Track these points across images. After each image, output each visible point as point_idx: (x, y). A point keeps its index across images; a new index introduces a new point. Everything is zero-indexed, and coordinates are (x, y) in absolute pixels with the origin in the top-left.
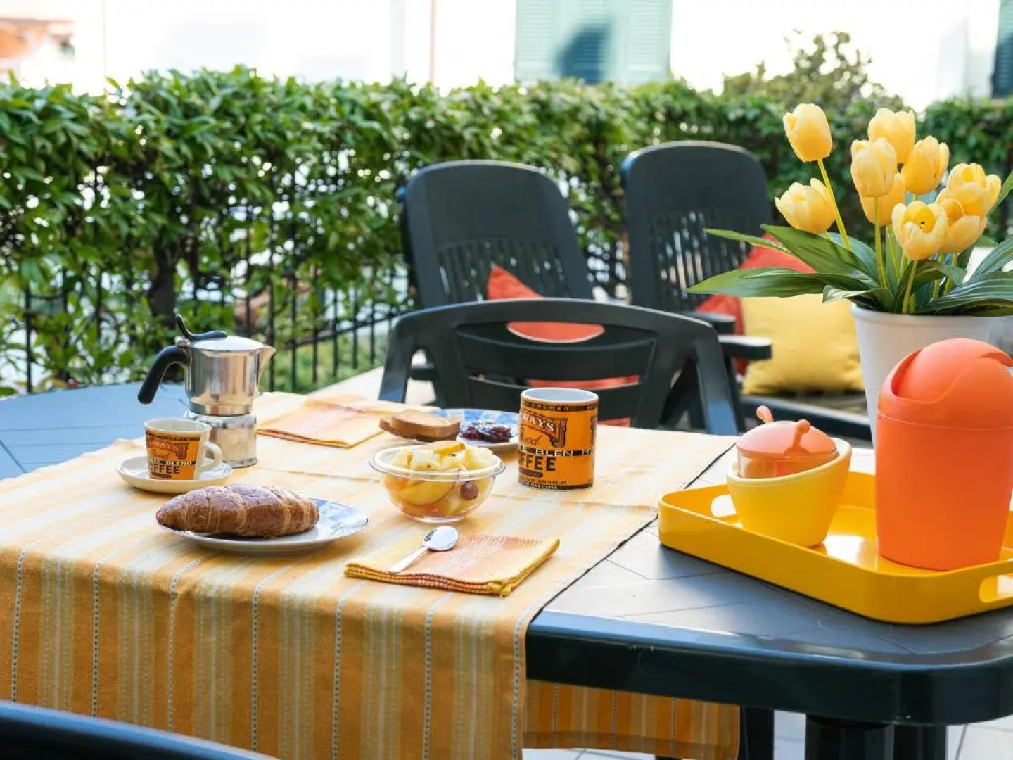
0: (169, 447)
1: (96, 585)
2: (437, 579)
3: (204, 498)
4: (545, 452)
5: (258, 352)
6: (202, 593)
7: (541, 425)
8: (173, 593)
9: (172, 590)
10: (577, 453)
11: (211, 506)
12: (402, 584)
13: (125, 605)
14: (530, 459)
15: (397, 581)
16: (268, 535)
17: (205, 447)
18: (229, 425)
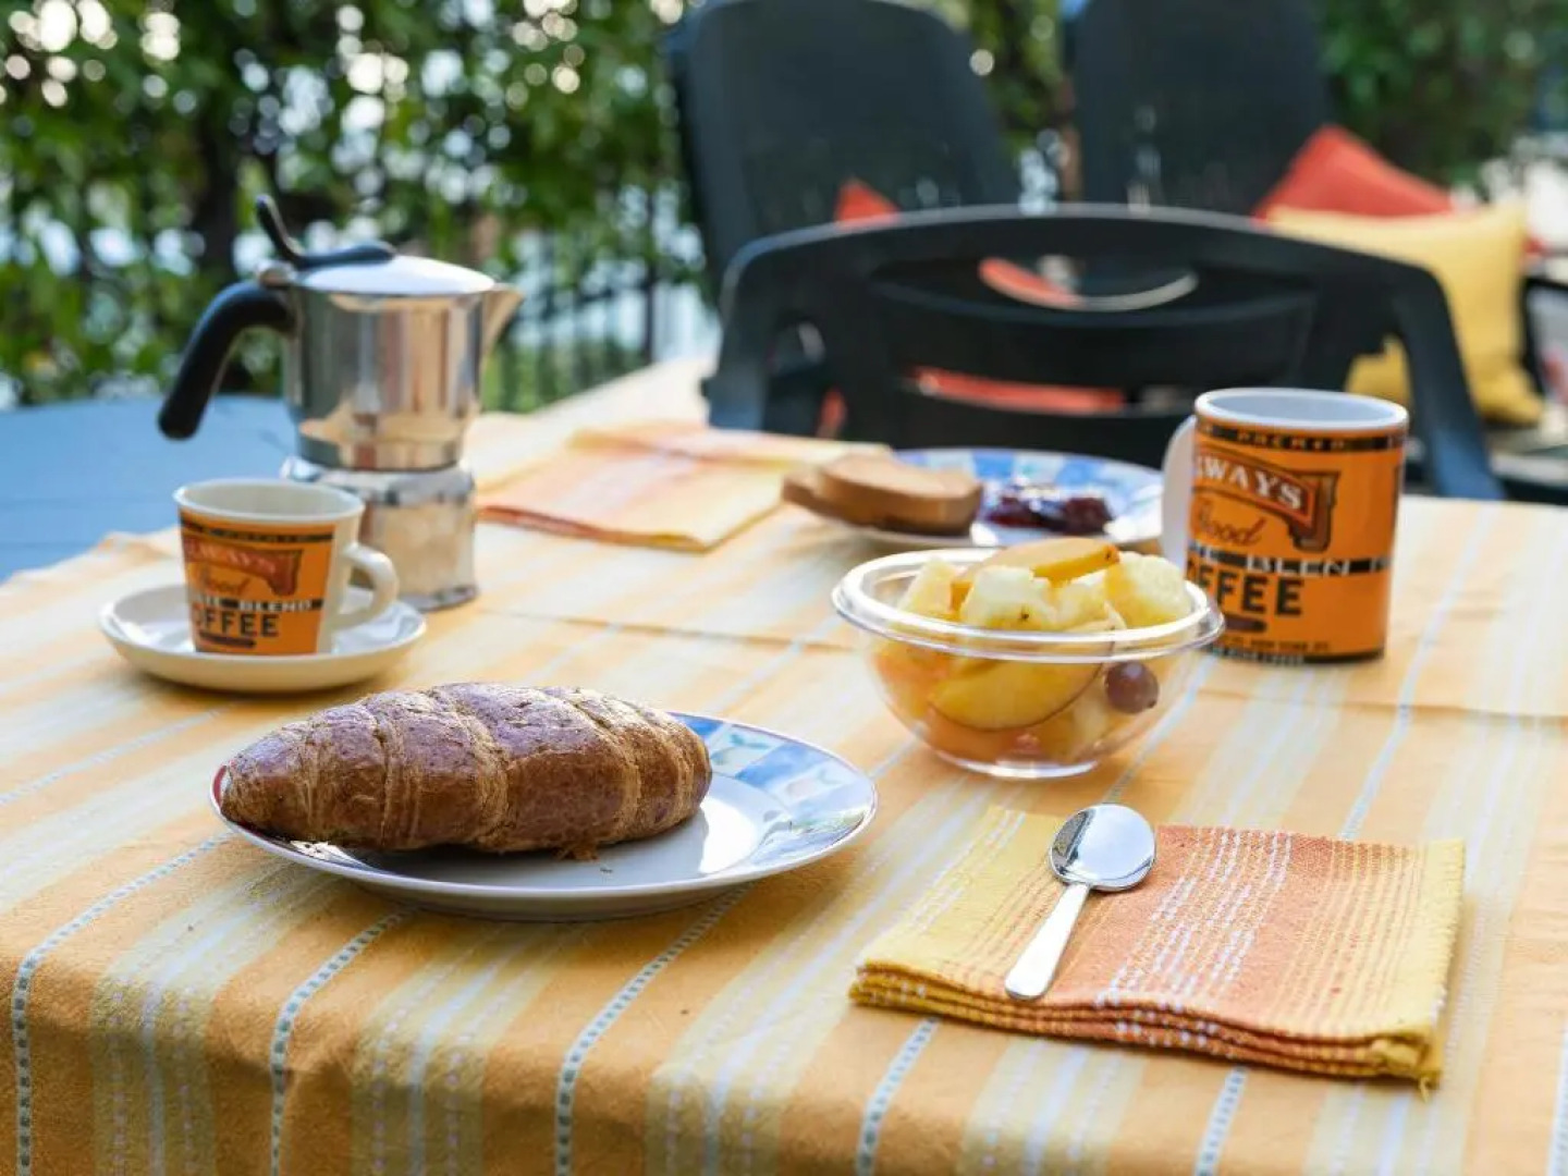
0: (247, 561)
1: (19, 1034)
2: (1183, 1023)
3: (368, 736)
4: (1273, 563)
5: (476, 300)
6: (377, 1071)
7: (1264, 489)
8: (279, 1072)
9: (278, 1059)
10: (1360, 567)
11: (393, 760)
12: (1058, 1037)
13: (118, 1100)
14: (1228, 582)
15: (1040, 1026)
16: (571, 847)
17: (349, 560)
18: (404, 497)
